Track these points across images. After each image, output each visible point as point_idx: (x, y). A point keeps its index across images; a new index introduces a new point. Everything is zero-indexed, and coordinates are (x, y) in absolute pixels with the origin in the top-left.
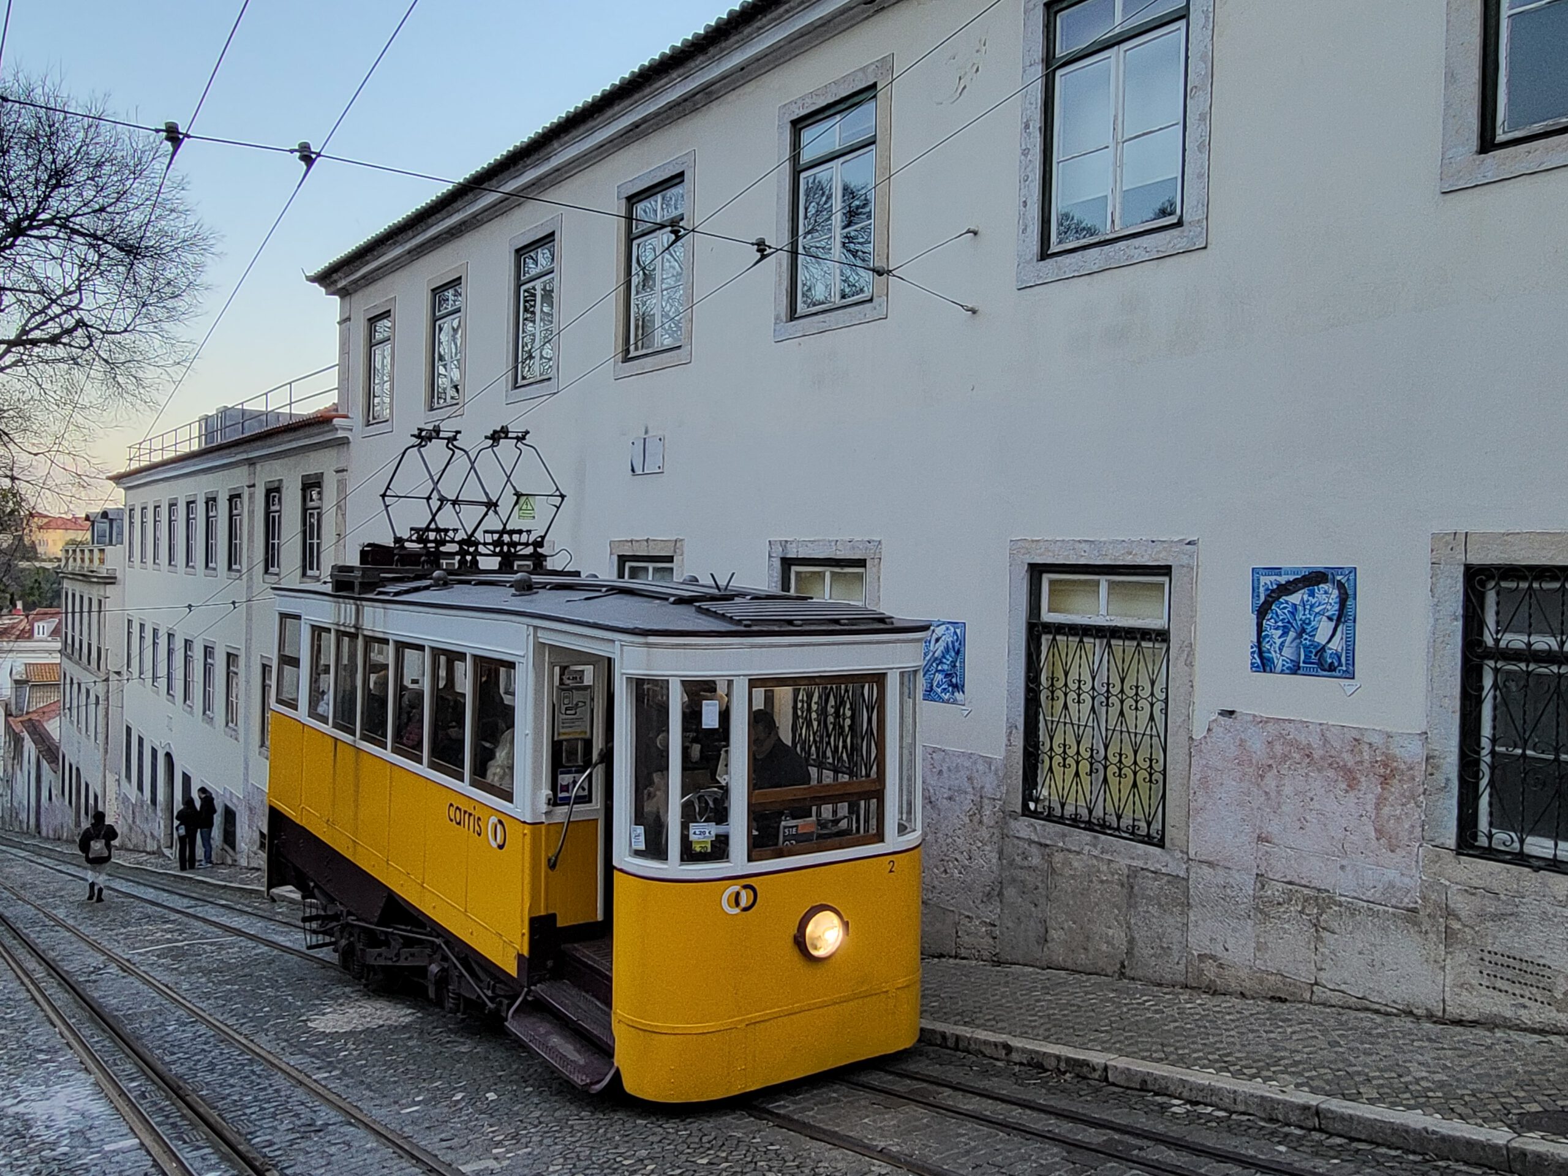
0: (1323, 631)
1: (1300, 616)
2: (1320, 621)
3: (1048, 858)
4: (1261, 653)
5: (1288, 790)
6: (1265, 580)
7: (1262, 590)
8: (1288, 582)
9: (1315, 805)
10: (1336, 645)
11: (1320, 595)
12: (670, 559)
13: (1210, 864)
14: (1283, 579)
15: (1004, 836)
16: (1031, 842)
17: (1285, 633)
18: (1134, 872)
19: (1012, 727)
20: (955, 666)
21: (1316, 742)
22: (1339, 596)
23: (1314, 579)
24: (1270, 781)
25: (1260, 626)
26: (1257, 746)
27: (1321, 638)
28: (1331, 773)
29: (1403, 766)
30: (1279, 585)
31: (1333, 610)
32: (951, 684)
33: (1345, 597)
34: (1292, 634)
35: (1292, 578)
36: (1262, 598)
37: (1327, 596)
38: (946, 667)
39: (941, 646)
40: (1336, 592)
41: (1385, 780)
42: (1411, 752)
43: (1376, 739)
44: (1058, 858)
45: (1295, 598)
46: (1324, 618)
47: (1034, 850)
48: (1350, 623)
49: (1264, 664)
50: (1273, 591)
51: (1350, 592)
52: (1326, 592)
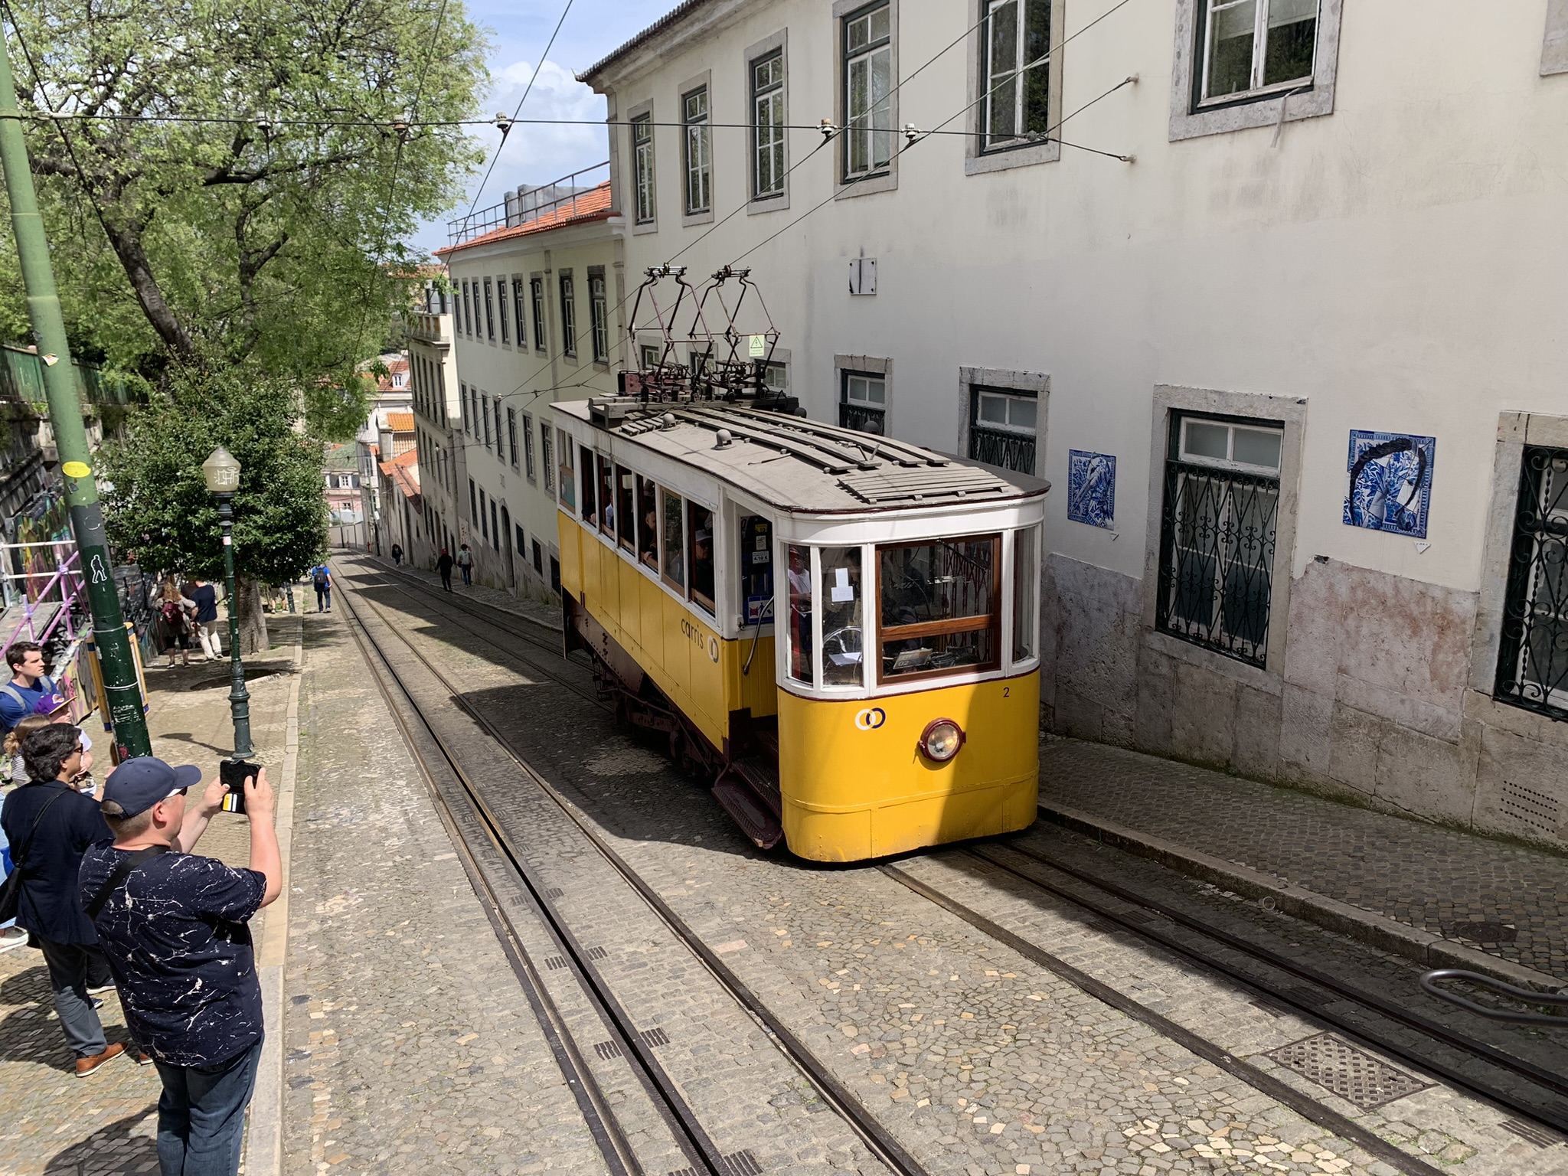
0: (1404, 493)
1: (1386, 478)
2: (1402, 485)
3: (1175, 669)
4: (1352, 509)
5: (1365, 631)
6: (1360, 442)
7: (1357, 451)
8: (1379, 446)
9: (1386, 646)
10: (1413, 507)
11: (1404, 462)
12: (882, 376)
13: (1300, 687)
14: (1374, 443)
15: (1141, 646)
16: (1162, 654)
17: (1373, 493)
18: (1240, 688)
19: (1150, 553)
20: (1106, 495)
21: (1390, 592)
22: (1419, 463)
23: (1399, 445)
24: (1351, 622)
25: (1353, 483)
26: (1343, 591)
27: (1402, 499)
28: (1399, 620)
29: (1457, 620)
30: (1371, 448)
31: (1413, 475)
32: (1103, 511)
33: (1425, 464)
34: (1378, 494)
35: (1382, 442)
36: (1356, 459)
37: (1409, 461)
38: (1098, 495)
39: (1096, 474)
40: (1417, 459)
41: (1442, 630)
42: (1465, 607)
43: (1438, 594)
44: (1182, 669)
45: (1383, 461)
46: (1406, 482)
47: (1164, 661)
48: (1426, 488)
49: (1353, 518)
50: (1366, 453)
51: (1429, 460)
52: (1409, 459)
